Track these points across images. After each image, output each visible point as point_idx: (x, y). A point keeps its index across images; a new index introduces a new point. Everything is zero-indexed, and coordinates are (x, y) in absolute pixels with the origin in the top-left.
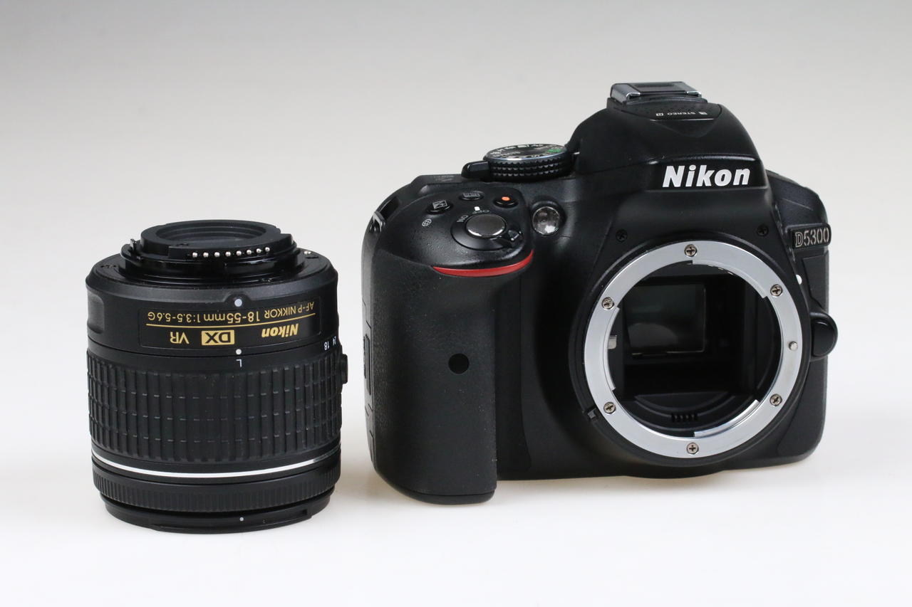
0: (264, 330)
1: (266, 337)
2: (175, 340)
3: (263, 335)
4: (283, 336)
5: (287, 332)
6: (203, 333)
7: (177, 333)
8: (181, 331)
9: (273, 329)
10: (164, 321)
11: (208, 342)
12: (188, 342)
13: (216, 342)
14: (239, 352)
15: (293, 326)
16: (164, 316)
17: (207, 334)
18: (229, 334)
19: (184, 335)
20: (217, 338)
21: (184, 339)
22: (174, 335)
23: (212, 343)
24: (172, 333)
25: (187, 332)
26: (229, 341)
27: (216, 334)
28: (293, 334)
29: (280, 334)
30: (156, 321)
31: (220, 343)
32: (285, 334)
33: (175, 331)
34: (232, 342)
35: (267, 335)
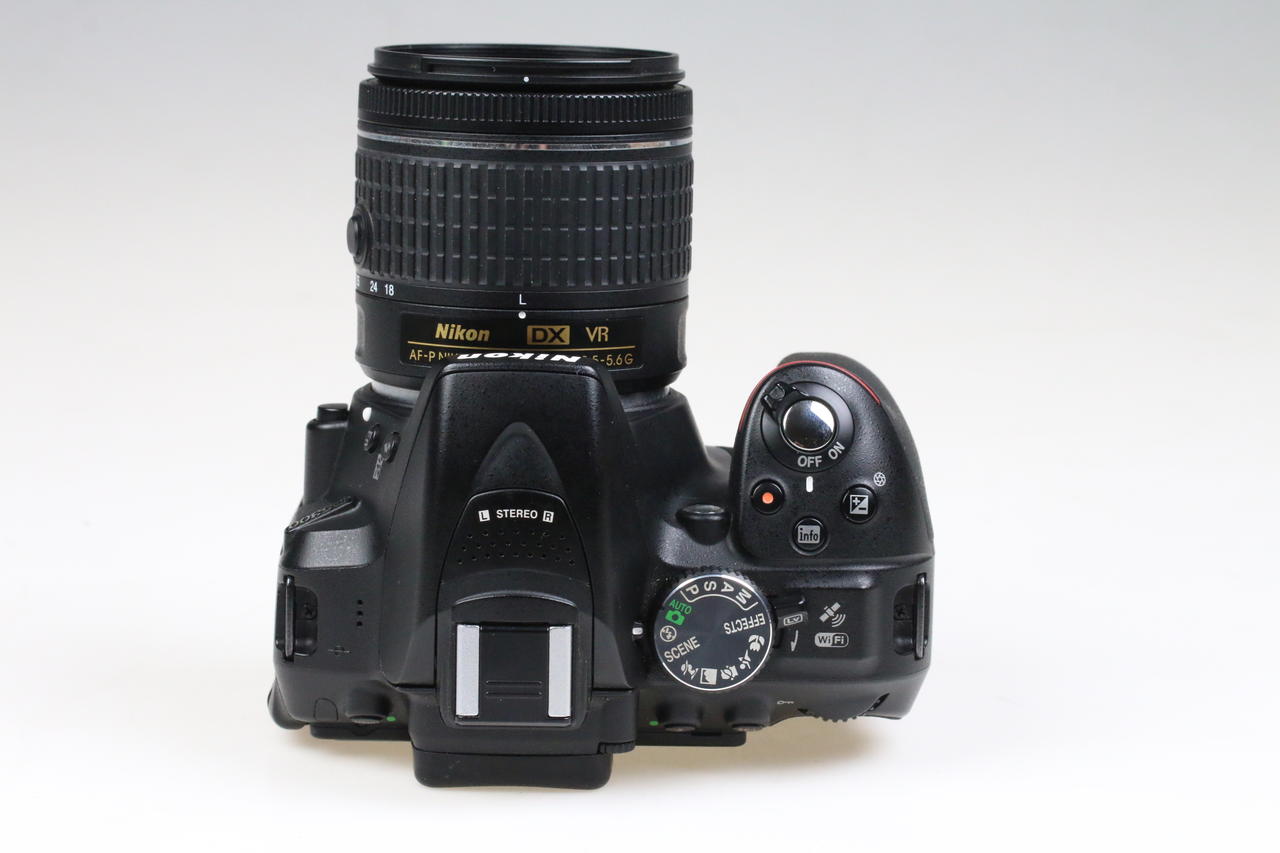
0: (486, 339)
1: (484, 329)
2: (603, 331)
3: (487, 333)
4: (459, 327)
5: (452, 331)
6: (567, 342)
7: (599, 340)
8: (596, 343)
9: (473, 338)
10: (615, 354)
11: (562, 330)
12: (588, 329)
13: (552, 330)
14: (522, 315)
15: (444, 337)
16: (614, 362)
17: (562, 341)
18: (534, 339)
19: (592, 338)
20: (551, 335)
21: (592, 333)
22: (603, 337)
23: (557, 328)
24: (606, 340)
25: (586, 342)
26: (534, 330)
27: (552, 340)
28: (444, 327)
29: (464, 330)
30: (623, 353)
31: (546, 328)
32: (455, 329)
33: (603, 344)
34: (530, 329)
35: (482, 332)
